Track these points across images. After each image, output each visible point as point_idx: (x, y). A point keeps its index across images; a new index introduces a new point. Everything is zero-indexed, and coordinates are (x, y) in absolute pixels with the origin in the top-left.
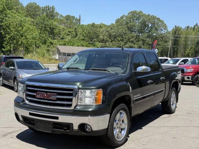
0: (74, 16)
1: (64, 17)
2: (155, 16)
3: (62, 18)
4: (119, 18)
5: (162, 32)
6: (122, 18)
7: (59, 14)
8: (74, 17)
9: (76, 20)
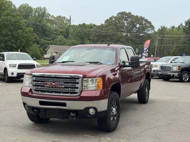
1: (56, 18)
2: (144, 18)
3: (54, 19)
4: (108, 19)
5: (150, 32)
6: (111, 18)
7: (50, 15)
8: (65, 18)
9: (66, 21)
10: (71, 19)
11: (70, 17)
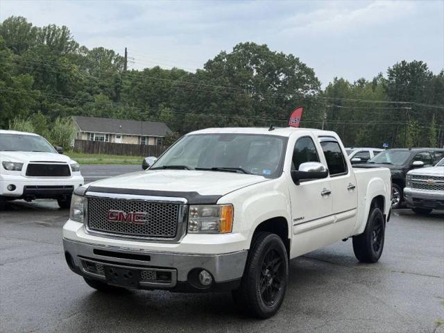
0: (114, 50)
1: (91, 53)
2: (298, 59)
3: (86, 55)
5: (309, 93)
6: (218, 59)
7: (77, 45)
9: (116, 60)
10: (128, 56)
11: (126, 52)
